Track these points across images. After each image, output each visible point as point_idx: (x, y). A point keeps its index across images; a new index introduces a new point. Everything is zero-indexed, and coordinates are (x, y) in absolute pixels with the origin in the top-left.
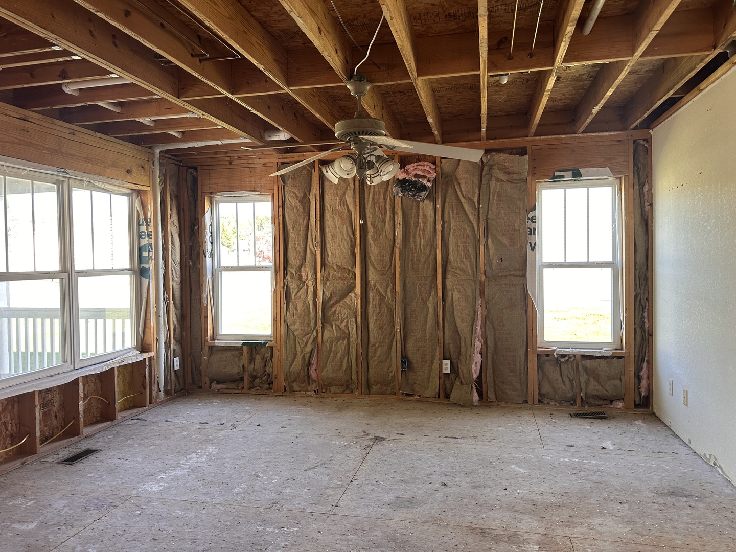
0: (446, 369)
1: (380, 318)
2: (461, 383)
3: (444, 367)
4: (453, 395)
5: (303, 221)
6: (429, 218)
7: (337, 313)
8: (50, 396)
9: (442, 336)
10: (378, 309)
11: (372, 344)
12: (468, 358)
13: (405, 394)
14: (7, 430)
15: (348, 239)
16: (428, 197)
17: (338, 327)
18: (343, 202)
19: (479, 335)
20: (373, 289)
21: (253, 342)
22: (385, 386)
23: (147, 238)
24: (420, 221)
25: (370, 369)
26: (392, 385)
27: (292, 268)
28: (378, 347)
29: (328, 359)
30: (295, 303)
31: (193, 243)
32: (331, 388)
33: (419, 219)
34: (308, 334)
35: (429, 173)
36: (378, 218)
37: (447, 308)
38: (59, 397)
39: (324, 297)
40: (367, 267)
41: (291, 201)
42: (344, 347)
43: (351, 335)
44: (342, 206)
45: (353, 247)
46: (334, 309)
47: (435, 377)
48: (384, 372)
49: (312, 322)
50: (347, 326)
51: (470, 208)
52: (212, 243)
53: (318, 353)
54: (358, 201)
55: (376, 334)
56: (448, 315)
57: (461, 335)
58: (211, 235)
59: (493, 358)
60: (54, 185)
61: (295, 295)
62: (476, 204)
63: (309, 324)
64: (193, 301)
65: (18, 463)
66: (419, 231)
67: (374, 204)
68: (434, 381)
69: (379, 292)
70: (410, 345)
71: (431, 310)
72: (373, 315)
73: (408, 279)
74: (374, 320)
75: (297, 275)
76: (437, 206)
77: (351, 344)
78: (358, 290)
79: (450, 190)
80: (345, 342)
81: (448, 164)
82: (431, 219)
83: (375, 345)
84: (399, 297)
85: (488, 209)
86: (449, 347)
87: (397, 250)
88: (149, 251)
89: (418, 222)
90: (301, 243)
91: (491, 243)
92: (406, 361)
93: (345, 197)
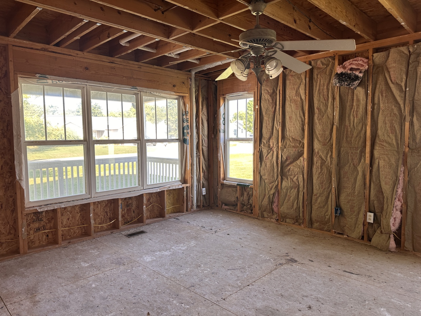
0: (370, 219)
1: (321, 176)
2: (381, 232)
3: (368, 217)
4: (373, 240)
5: (272, 109)
6: (362, 101)
7: (291, 170)
8: (131, 201)
9: (368, 194)
10: (320, 170)
11: (315, 194)
12: (388, 214)
13: (337, 233)
14: (107, 216)
15: (300, 120)
16: (359, 85)
17: (292, 180)
18: (298, 94)
19: (399, 196)
20: (317, 155)
21: (243, 184)
22: (323, 224)
23: (186, 123)
24: (355, 104)
25: (312, 211)
26: (328, 225)
27: (264, 139)
28: (319, 196)
29: (285, 200)
30: (266, 162)
31: (215, 125)
32: (287, 219)
33: (353, 102)
34: (273, 183)
35: (362, 66)
36: (322, 104)
37: (373, 173)
38: (136, 202)
39: (282, 159)
40: (313, 139)
41: (266, 96)
42: (295, 194)
43: (300, 186)
44: (297, 96)
45: (303, 125)
46: (289, 168)
47: (360, 224)
48: (322, 214)
49: (275, 175)
50: (297, 179)
51: (398, 92)
52: (224, 124)
53: (278, 195)
54: (307, 92)
55: (318, 187)
56: (374, 178)
57: (384, 195)
58: (224, 120)
59: (413, 217)
60: (134, 95)
61: (266, 157)
62: (404, 88)
63: (273, 176)
64: (214, 158)
65: (109, 232)
66: (353, 112)
67: (319, 93)
68: (359, 227)
69: (321, 157)
70: (343, 198)
71: (360, 173)
72: (316, 174)
73: (342, 149)
74: (316, 178)
75: (267, 144)
76: (369, 92)
77: (300, 192)
78: (305, 155)
79: (381, 78)
80: (296, 190)
81: (379, 57)
82: (363, 102)
83: (317, 195)
84: (335, 161)
85: (415, 91)
86: (373, 203)
87: (335, 127)
88: (187, 129)
89: (353, 105)
90: (270, 123)
91: (416, 121)
92: (338, 208)
93: (300, 90)
